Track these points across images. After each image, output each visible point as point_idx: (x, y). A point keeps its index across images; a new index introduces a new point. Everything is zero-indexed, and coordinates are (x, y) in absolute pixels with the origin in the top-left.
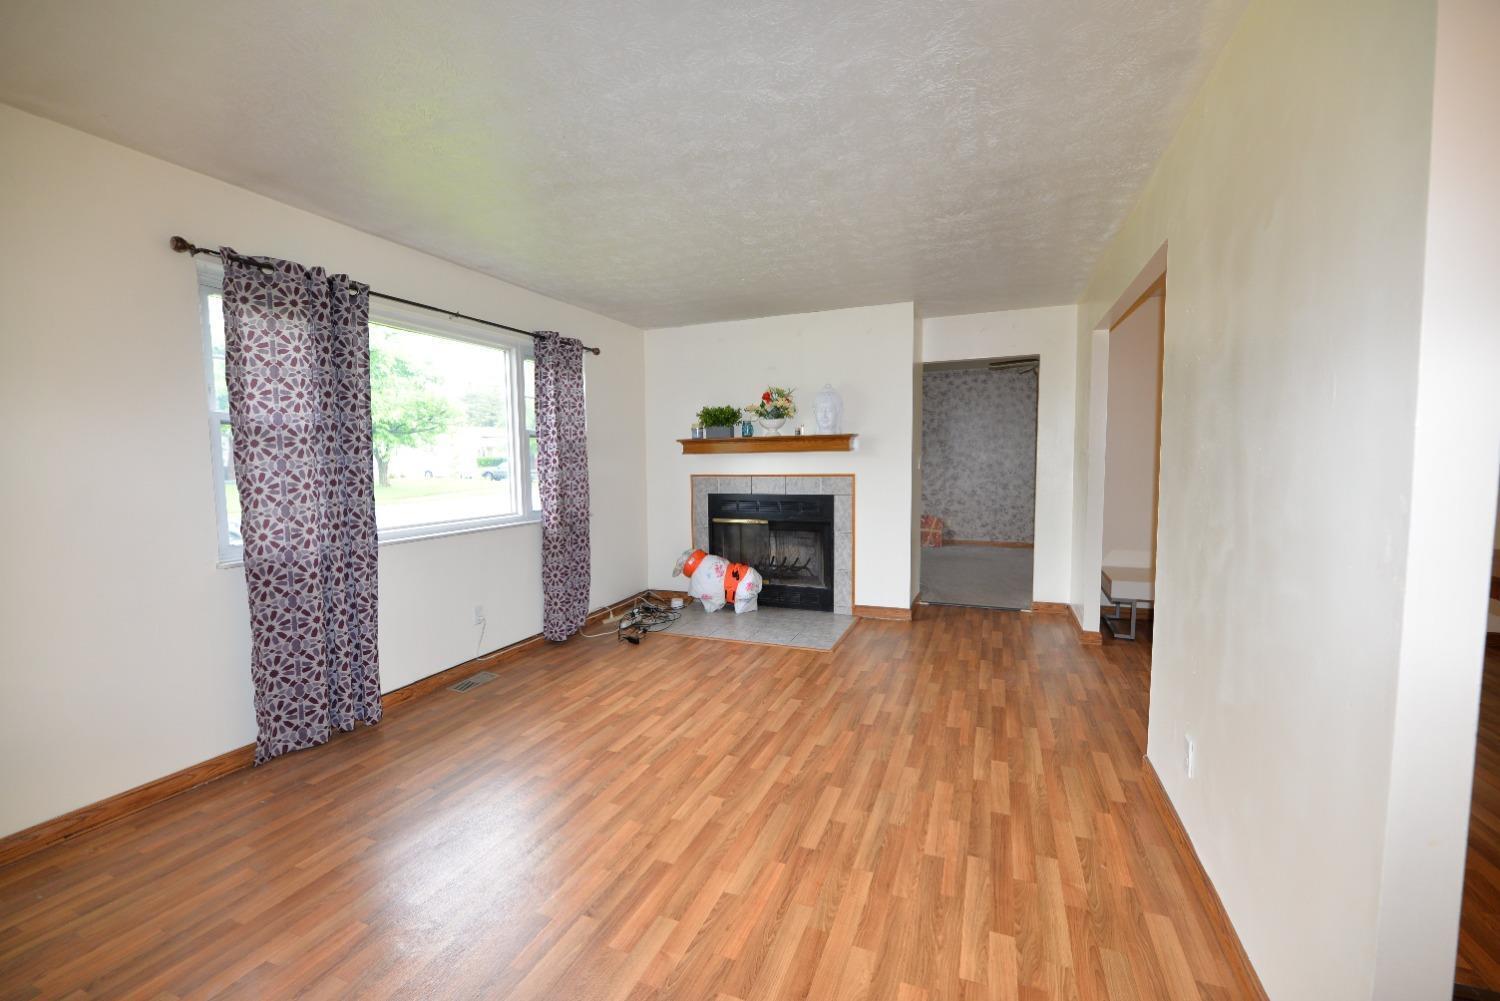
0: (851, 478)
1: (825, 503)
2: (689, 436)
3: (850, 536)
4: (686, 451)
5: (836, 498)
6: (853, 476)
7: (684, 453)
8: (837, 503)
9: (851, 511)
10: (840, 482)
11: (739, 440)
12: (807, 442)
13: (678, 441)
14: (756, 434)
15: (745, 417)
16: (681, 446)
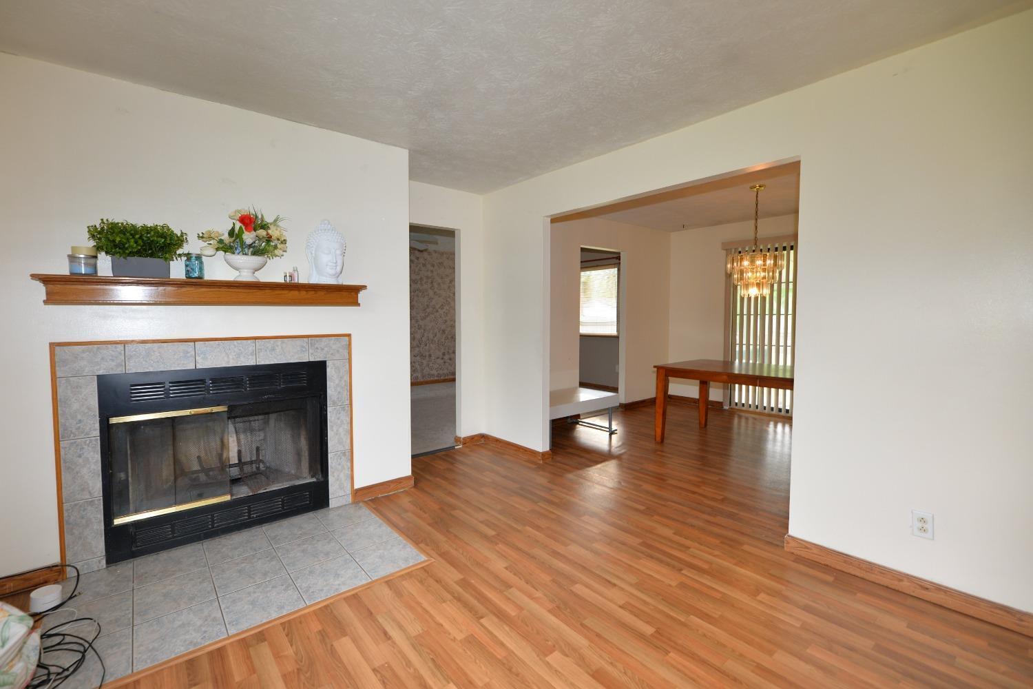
0: (347, 338)
1: (317, 371)
2: (63, 269)
3: (348, 409)
4: (51, 299)
5: (328, 364)
6: (349, 335)
7: (46, 302)
8: (330, 371)
9: (347, 378)
10: (335, 345)
11: (178, 284)
12: (303, 293)
13: (34, 276)
14: (209, 276)
15: (193, 246)
16: (40, 290)
